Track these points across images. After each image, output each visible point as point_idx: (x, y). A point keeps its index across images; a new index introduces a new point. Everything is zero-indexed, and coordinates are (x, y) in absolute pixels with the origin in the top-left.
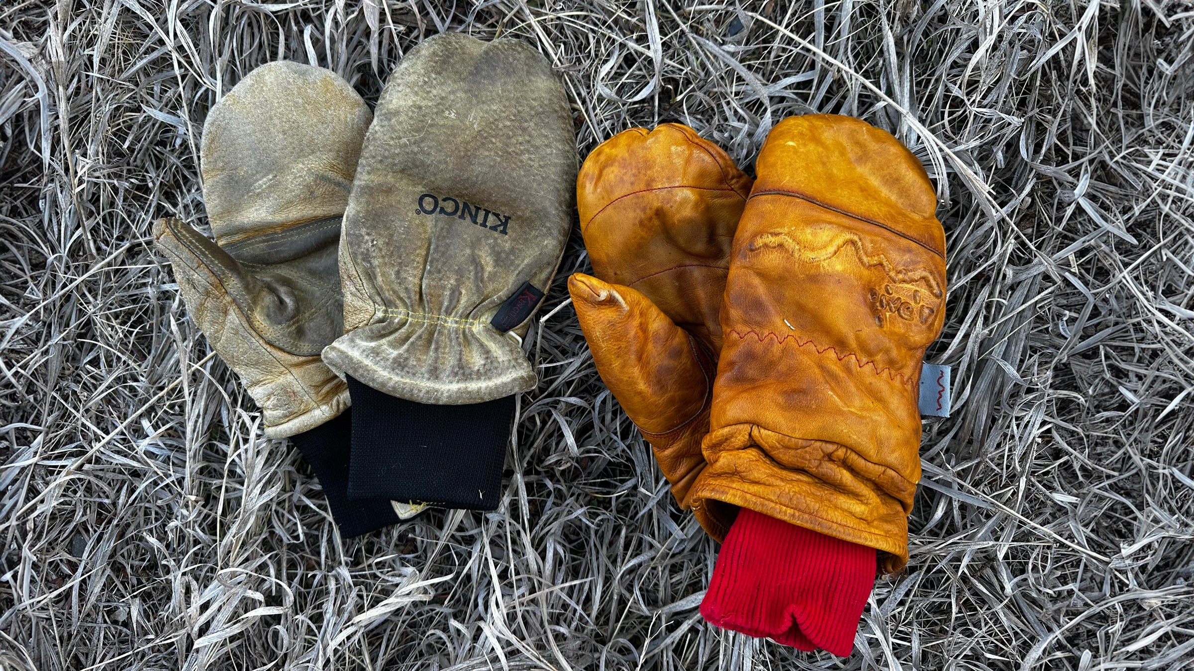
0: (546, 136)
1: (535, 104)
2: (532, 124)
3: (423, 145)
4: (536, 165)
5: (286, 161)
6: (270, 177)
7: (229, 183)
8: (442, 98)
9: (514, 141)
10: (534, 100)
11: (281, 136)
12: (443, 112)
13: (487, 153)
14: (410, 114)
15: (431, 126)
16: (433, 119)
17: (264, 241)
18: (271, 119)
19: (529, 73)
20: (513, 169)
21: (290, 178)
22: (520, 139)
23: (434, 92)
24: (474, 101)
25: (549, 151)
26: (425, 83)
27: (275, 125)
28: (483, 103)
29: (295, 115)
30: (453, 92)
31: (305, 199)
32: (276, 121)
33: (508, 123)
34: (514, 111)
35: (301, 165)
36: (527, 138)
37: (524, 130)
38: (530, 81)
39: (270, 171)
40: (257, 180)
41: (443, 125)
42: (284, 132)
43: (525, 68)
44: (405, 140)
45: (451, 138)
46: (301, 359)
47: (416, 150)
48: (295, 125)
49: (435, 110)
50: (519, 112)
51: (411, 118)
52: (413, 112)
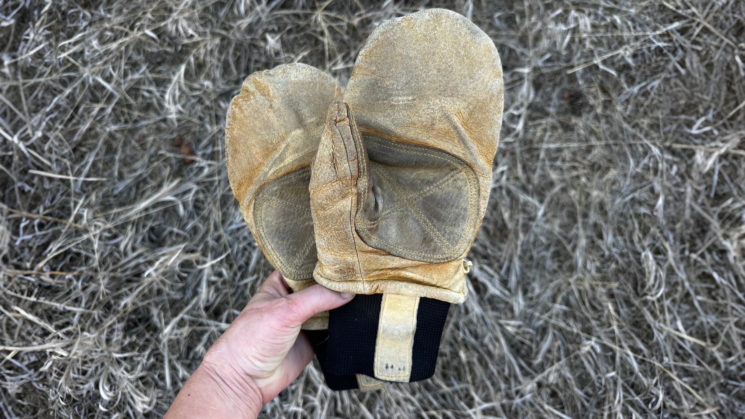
5: (429, 93)
6: (410, 98)
7: (373, 85)
11: (435, 72)
17: (379, 142)
18: (434, 55)
21: (425, 106)
27: (434, 61)
29: (453, 61)
31: (425, 126)
32: (437, 58)
35: (438, 101)
39: (413, 94)
40: (398, 95)
42: (439, 71)
46: (370, 249)
48: (450, 69)
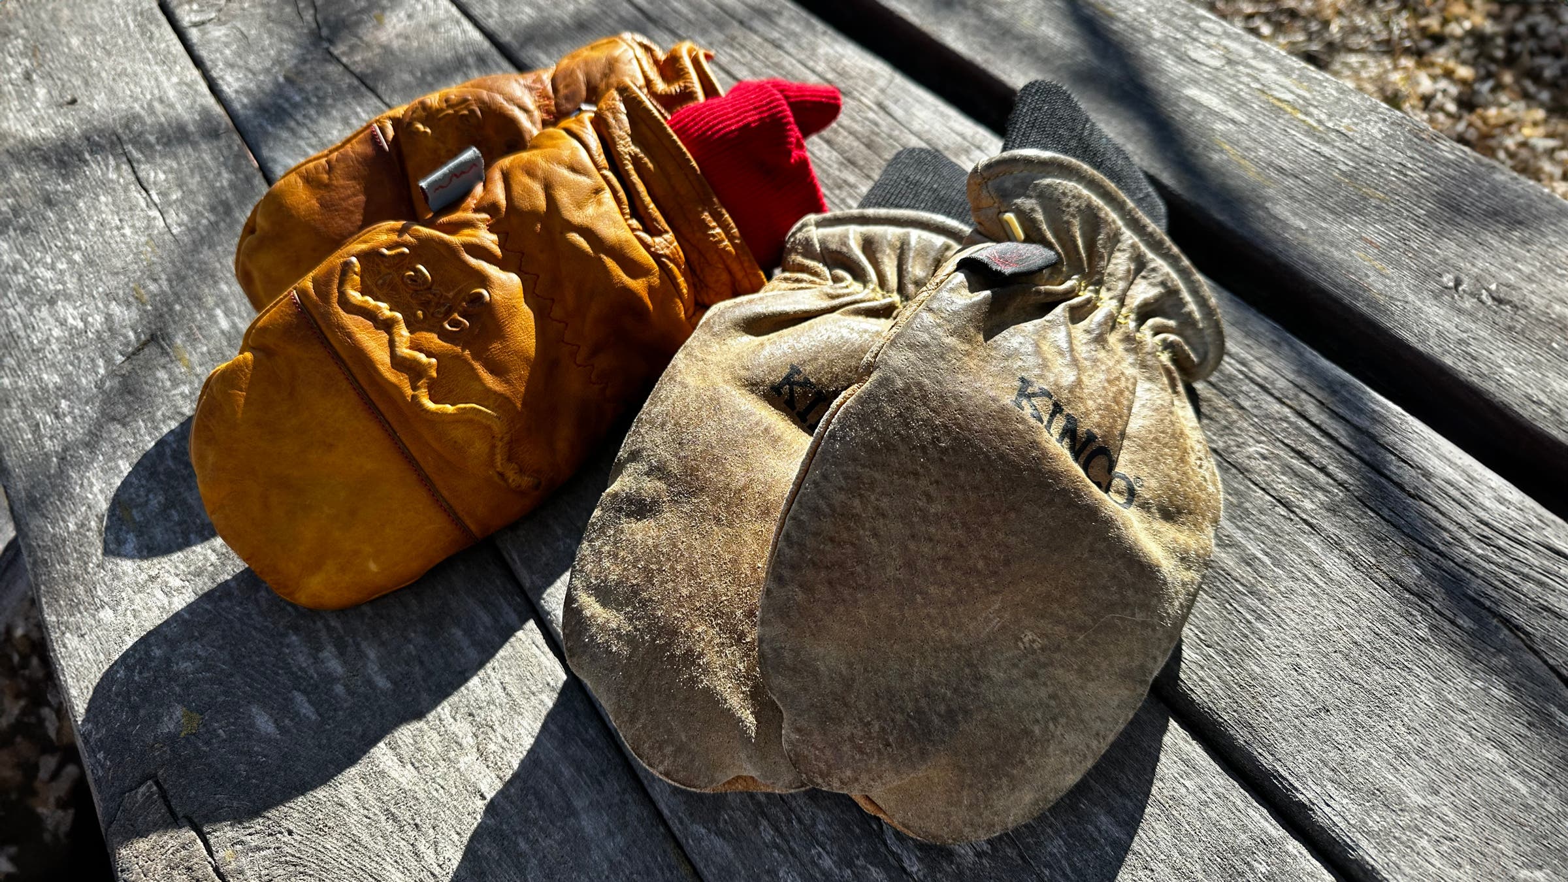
0: (875, 535)
1: (863, 614)
2: (890, 572)
3: (1116, 597)
4: (924, 482)
8: (1033, 675)
9: (941, 550)
10: (859, 622)
12: (1043, 649)
13: (1012, 540)
14: (1104, 665)
15: (1082, 628)
16: (1072, 639)
19: (848, 684)
20: (976, 488)
22: (926, 549)
23: (1043, 693)
24: (975, 654)
25: (885, 503)
26: (1054, 719)
28: (959, 647)
30: (1012, 683)
33: (933, 590)
34: (908, 612)
36: (912, 546)
37: (910, 565)
38: (850, 665)
41: (1059, 622)
43: (852, 698)
44: (1139, 617)
45: (1057, 594)
47: (1130, 593)
49: (1057, 656)
50: (900, 606)
51: (1107, 656)
52: (1098, 668)
